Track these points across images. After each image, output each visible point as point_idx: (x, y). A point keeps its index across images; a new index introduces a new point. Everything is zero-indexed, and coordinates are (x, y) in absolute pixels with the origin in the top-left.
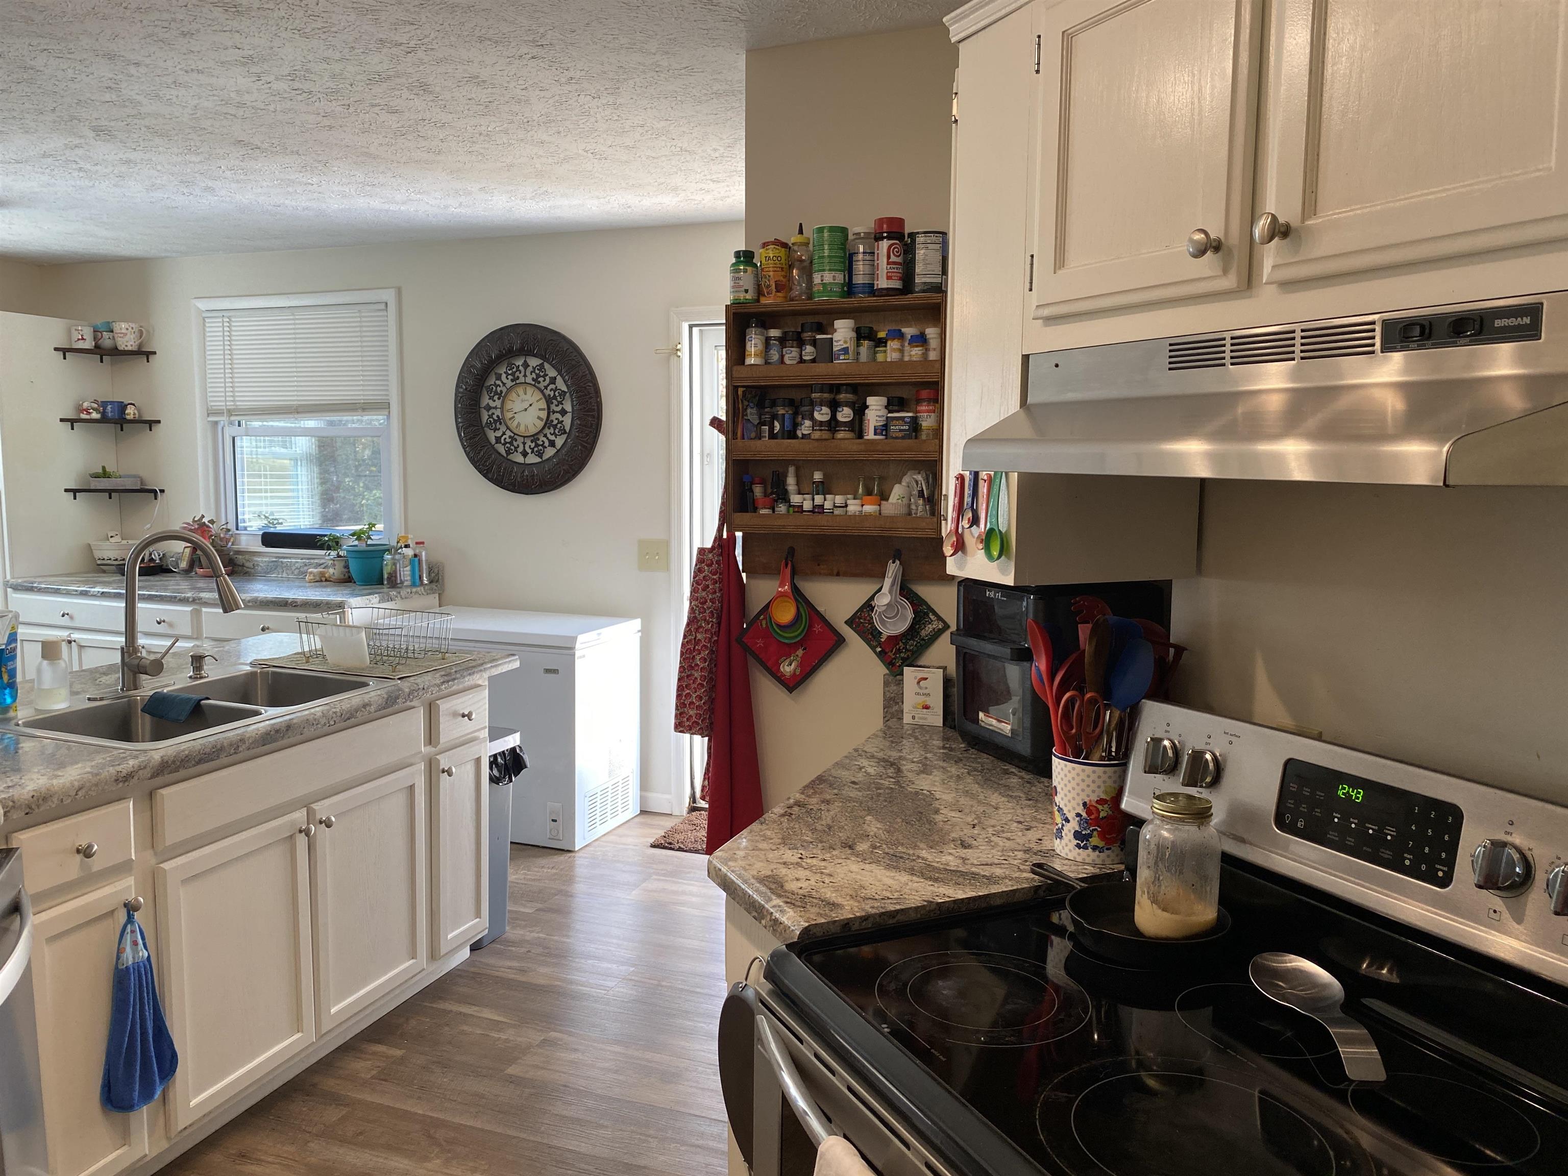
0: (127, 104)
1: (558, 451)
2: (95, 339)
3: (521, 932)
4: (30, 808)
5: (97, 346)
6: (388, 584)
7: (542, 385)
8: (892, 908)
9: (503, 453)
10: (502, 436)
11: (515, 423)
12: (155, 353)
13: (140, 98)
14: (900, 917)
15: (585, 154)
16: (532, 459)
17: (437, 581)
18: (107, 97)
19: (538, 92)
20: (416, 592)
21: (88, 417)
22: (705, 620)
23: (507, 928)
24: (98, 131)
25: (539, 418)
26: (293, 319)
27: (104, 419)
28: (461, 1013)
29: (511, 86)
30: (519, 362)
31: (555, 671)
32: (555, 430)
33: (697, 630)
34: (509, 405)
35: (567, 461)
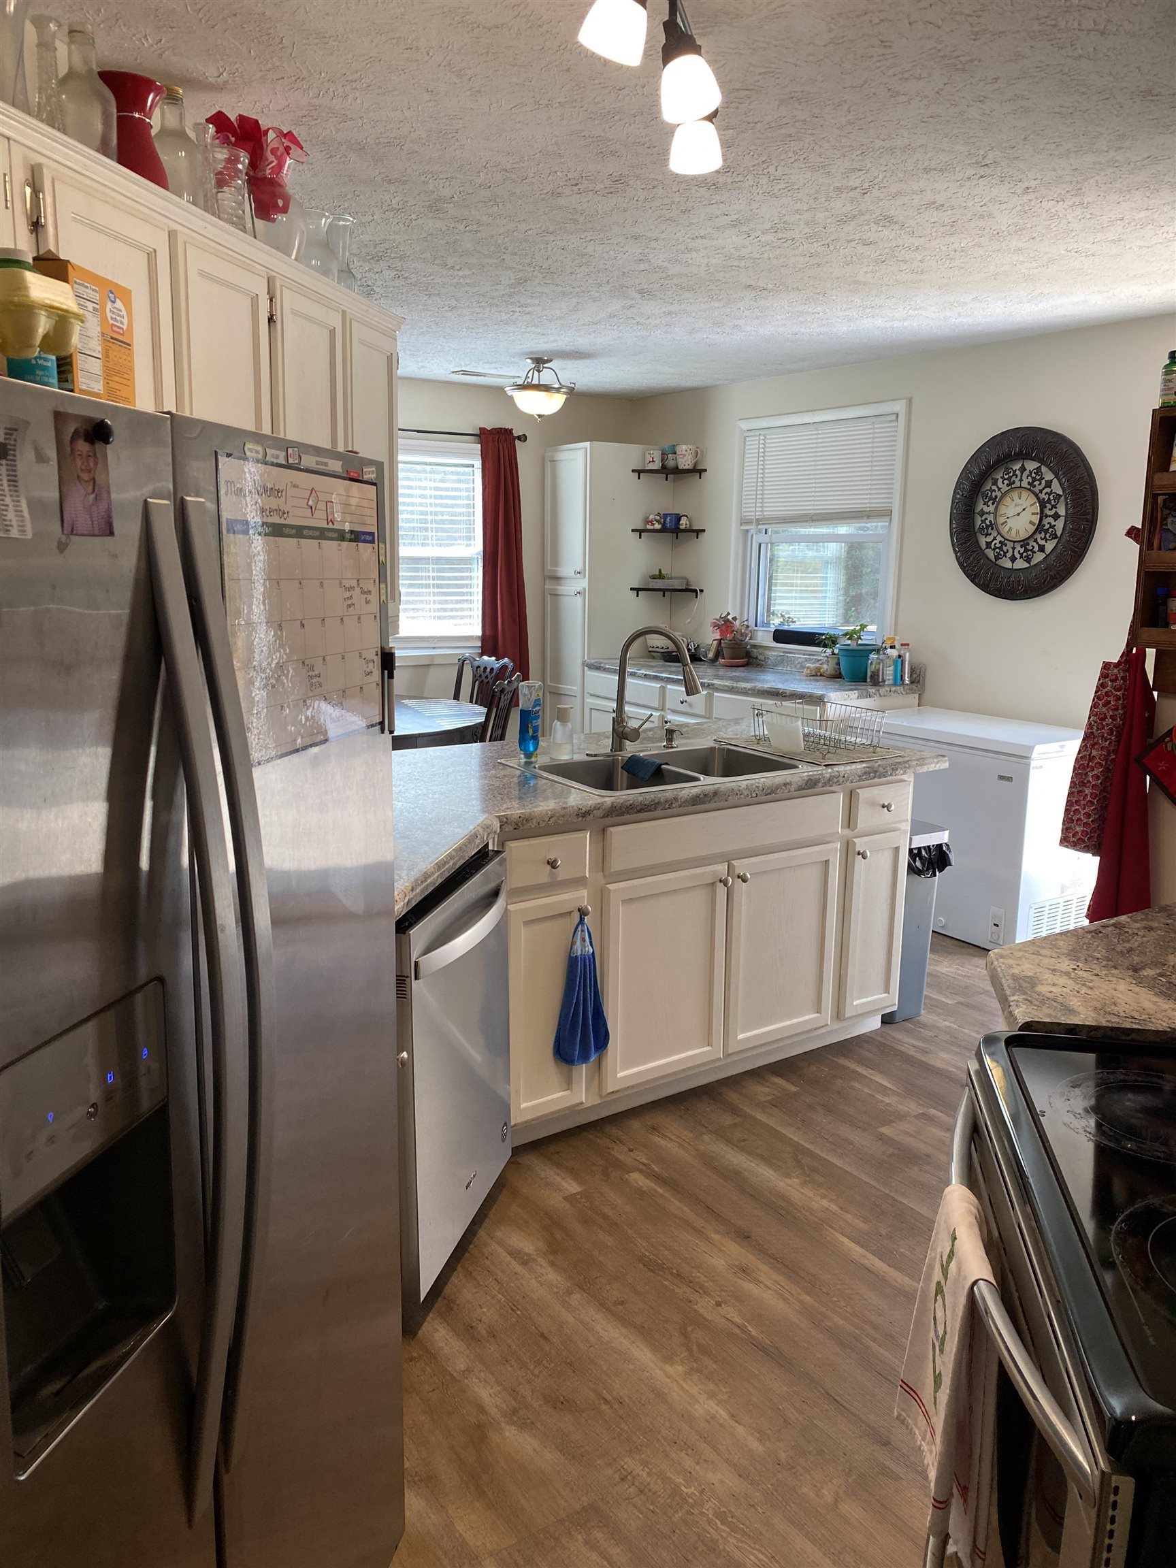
0: (657, 270)
1: (1047, 556)
2: (662, 460)
3: (936, 1018)
4: (518, 825)
5: (663, 467)
6: (871, 681)
7: (1037, 489)
8: (1127, 1025)
9: (992, 557)
10: (993, 541)
11: (1007, 528)
12: (705, 470)
13: (665, 264)
14: (1133, 1036)
15: (1069, 253)
16: (1020, 564)
17: (918, 682)
18: (642, 267)
19: (997, 206)
20: (895, 691)
21: (652, 527)
22: (1103, 737)
23: (923, 1012)
24: (644, 293)
25: (1031, 522)
26: (816, 434)
27: (664, 529)
28: (857, 1072)
29: (970, 204)
30: (1017, 467)
31: (1009, 779)
32: (1046, 534)
33: (1093, 746)
34: (1002, 510)
35: (1055, 566)
